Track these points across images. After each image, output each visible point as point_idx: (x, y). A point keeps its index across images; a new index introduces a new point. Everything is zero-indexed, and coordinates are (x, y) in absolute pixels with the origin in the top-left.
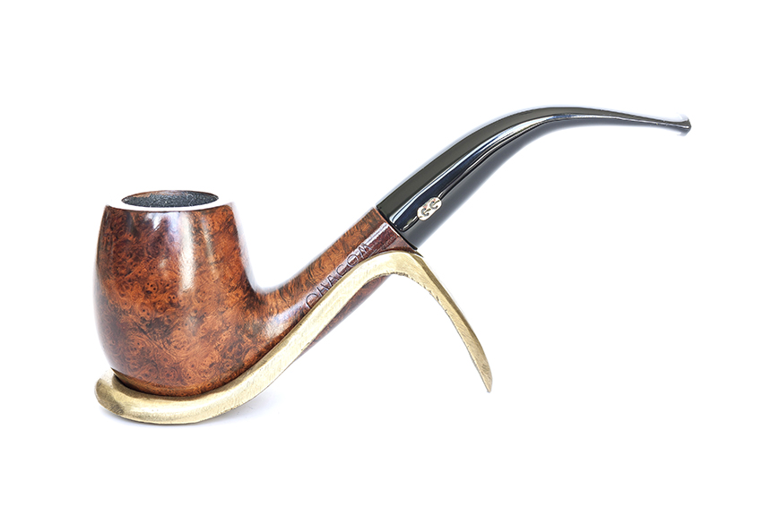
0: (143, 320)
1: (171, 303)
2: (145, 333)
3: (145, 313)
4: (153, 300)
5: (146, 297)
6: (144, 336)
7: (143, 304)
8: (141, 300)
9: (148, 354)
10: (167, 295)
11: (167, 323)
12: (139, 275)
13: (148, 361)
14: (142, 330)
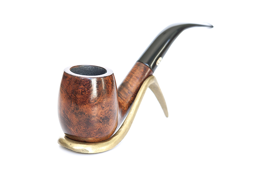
0: (101, 118)
1: (110, 110)
2: (101, 123)
3: (102, 115)
4: (105, 110)
5: (102, 109)
6: (101, 124)
7: (101, 112)
8: (101, 111)
9: (101, 130)
10: (109, 107)
11: (108, 117)
12: (100, 102)
13: (100, 132)
14: (101, 122)
